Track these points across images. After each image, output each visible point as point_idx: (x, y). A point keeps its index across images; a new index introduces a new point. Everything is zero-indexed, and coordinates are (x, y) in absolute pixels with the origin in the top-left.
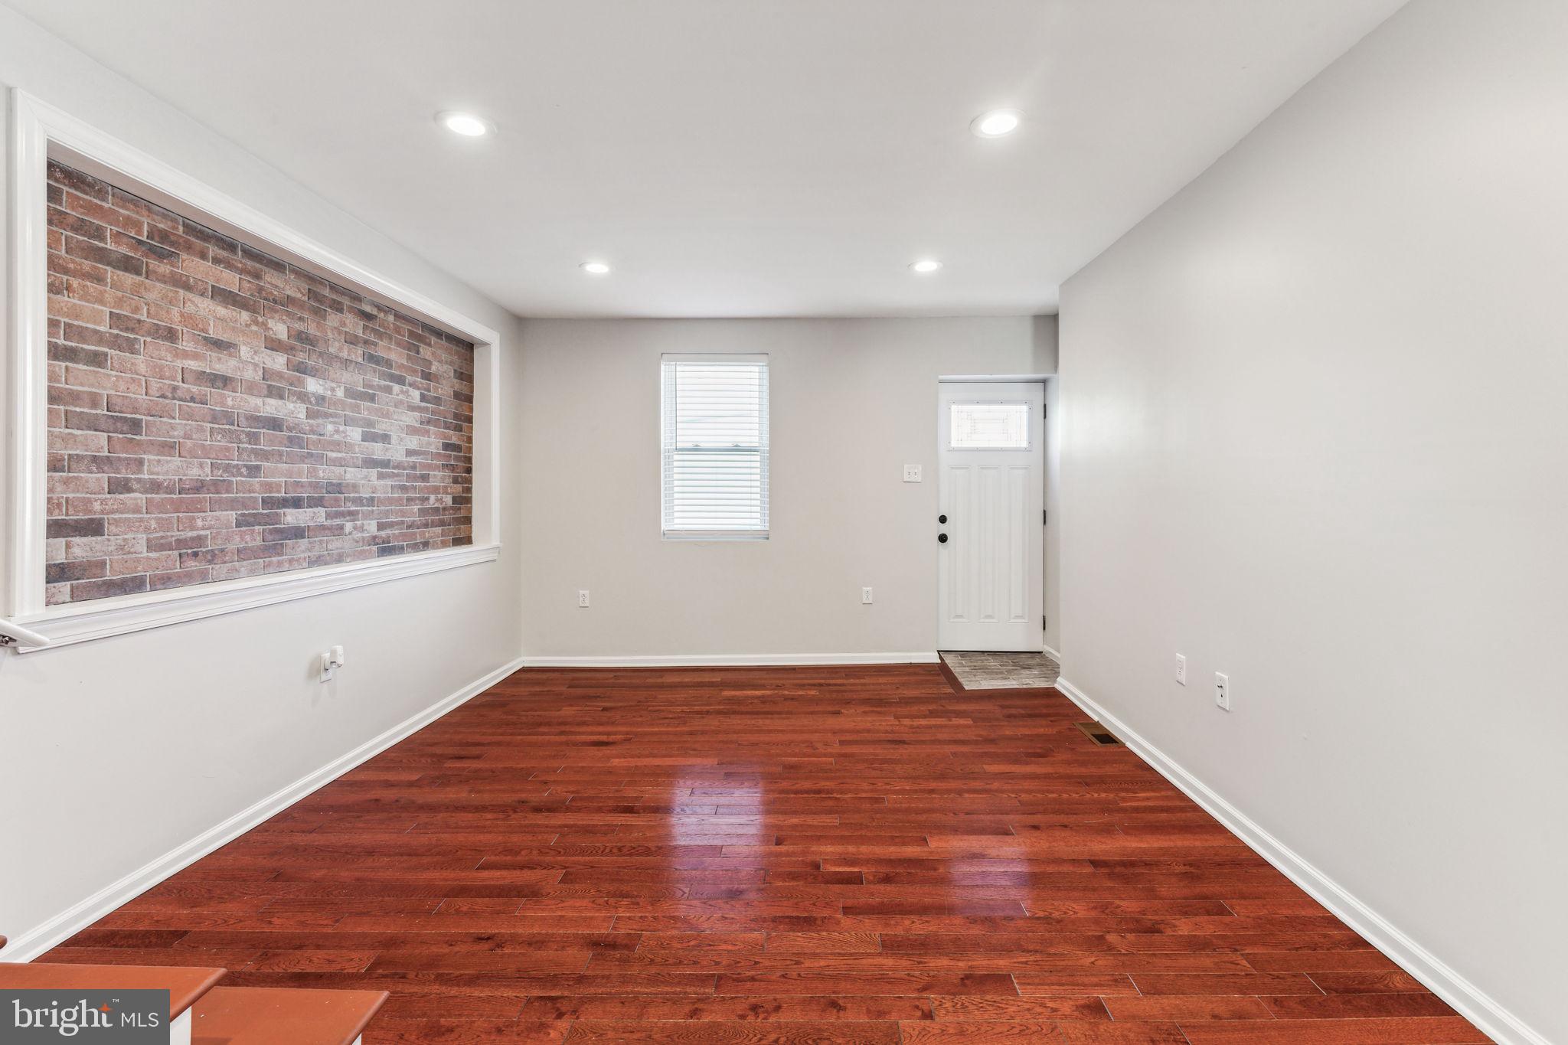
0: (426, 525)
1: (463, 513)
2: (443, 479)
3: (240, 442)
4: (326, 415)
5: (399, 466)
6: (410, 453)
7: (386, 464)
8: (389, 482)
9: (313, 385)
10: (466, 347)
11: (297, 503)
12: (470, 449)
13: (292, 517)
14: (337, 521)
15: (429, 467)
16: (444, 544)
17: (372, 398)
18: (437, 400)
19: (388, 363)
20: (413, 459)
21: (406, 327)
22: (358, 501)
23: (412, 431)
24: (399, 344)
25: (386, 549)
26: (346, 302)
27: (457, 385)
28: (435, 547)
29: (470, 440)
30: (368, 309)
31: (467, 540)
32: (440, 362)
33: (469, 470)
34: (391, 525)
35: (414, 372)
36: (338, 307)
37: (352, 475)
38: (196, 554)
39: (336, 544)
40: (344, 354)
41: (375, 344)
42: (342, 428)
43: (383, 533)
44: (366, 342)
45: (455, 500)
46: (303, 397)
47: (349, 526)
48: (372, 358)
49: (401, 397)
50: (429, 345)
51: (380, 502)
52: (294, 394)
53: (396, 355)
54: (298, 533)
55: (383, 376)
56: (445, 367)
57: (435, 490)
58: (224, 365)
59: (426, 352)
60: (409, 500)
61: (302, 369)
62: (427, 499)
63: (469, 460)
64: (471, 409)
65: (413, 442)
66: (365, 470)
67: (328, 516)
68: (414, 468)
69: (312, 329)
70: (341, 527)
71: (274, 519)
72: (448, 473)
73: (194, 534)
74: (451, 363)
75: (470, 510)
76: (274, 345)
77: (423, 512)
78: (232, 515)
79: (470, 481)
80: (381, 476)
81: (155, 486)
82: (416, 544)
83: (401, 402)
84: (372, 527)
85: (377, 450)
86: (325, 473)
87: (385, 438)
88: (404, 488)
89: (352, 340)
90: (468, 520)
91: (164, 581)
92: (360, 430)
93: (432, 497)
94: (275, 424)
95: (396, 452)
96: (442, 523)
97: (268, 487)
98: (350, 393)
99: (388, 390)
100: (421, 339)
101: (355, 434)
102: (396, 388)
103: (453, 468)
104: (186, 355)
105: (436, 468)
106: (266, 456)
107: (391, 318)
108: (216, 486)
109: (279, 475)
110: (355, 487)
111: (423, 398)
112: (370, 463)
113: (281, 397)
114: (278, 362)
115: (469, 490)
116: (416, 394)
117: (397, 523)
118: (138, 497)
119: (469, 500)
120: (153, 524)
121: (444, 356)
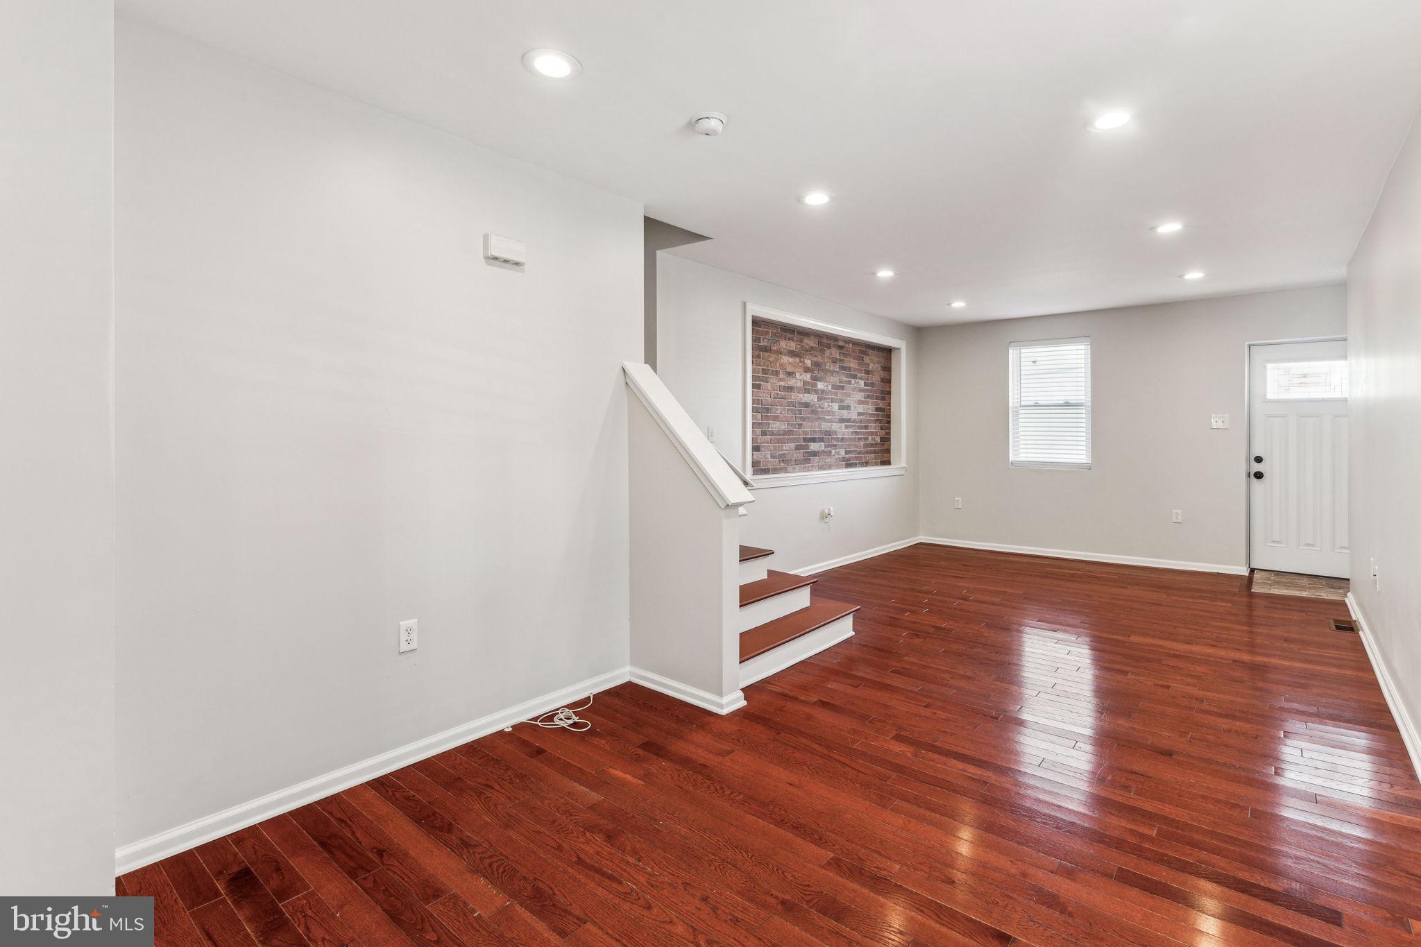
0: (867, 453)
1: (885, 447)
2: (875, 428)
3: (796, 414)
4: (825, 399)
5: (854, 421)
6: (859, 414)
7: (848, 420)
8: (850, 430)
9: (820, 385)
10: (887, 352)
11: (814, 440)
12: (890, 410)
13: (814, 446)
14: (829, 449)
15: (869, 421)
16: (876, 464)
17: (842, 388)
18: (872, 385)
19: (849, 369)
20: (861, 417)
21: (857, 348)
22: (837, 440)
23: (860, 402)
24: (855, 358)
25: (849, 465)
26: (832, 343)
27: (883, 374)
28: (872, 465)
29: (889, 405)
30: (841, 343)
31: (887, 462)
32: (874, 363)
33: (889, 422)
34: (851, 452)
35: (860, 371)
36: (829, 347)
37: (835, 427)
38: (783, 461)
39: (828, 460)
40: (832, 368)
41: (844, 360)
42: (831, 404)
43: (847, 456)
44: (840, 360)
45: (882, 439)
46: (816, 392)
47: (833, 452)
48: (843, 368)
49: (855, 385)
50: (868, 355)
51: (847, 440)
52: (813, 390)
53: (852, 364)
54: (815, 454)
55: (847, 376)
56: (876, 365)
57: (871, 434)
58: (791, 382)
59: (867, 359)
60: (859, 439)
61: (815, 379)
62: (868, 438)
63: (889, 416)
64: (890, 387)
65: (861, 409)
66: (840, 424)
67: (826, 446)
68: (861, 422)
69: (819, 359)
70: (831, 452)
71: (807, 447)
72: (877, 424)
73: (783, 452)
74: (879, 363)
75: (890, 445)
76: (807, 370)
77: (866, 445)
78: (793, 445)
79: (889, 428)
80: (847, 427)
81: (772, 433)
82: (862, 463)
83: (855, 388)
84: (842, 452)
85: (845, 414)
86: (825, 426)
87: (848, 408)
88: (856, 433)
89: (835, 361)
90: (888, 451)
91: (776, 470)
92: (837, 405)
93: (870, 438)
94: (807, 405)
95: (853, 415)
96: (875, 452)
97: (805, 433)
98: (834, 387)
99: (850, 382)
100: (864, 353)
101: (836, 406)
102: (853, 381)
103: (880, 421)
104: (781, 380)
105: (872, 421)
106: (804, 419)
107: (851, 345)
108: (790, 433)
109: (810, 427)
110: (835, 433)
111: (866, 385)
112: (842, 420)
113: (809, 393)
114: (808, 377)
115: (889, 434)
116: (862, 383)
117: (853, 451)
118: (768, 437)
119: (889, 440)
120: (772, 448)
121: (876, 359)
